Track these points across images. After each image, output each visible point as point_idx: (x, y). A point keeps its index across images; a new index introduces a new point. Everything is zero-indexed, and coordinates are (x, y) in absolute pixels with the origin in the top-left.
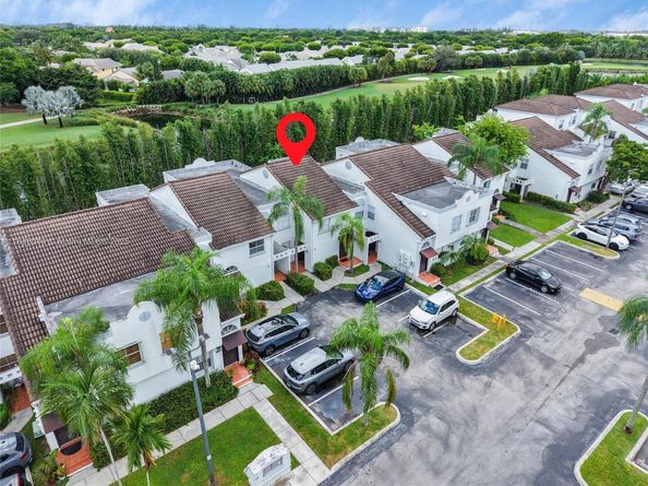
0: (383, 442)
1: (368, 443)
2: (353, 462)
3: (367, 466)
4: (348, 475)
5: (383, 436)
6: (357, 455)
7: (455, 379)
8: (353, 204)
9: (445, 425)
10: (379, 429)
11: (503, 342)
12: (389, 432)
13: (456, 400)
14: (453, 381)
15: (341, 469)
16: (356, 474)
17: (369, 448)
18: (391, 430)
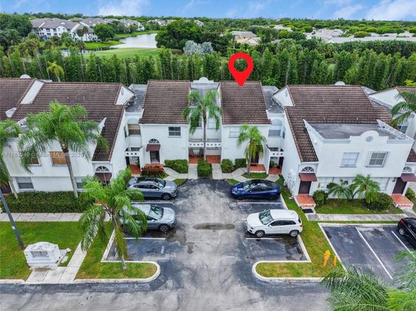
0: (122, 287)
1: (112, 280)
2: (90, 286)
3: (93, 294)
4: (78, 290)
5: (128, 283)
6: (98, 283)
7: (229, 280)
8: (268, 122)
9: (177, 306)
10: (130, 277)
11: (311, 279)
12: (134, 283)
13: (208, 295)
14: (225, 280)
15: (79, 284)
16: (81, 294)
17: (110, 284)
18: (137, 283)
